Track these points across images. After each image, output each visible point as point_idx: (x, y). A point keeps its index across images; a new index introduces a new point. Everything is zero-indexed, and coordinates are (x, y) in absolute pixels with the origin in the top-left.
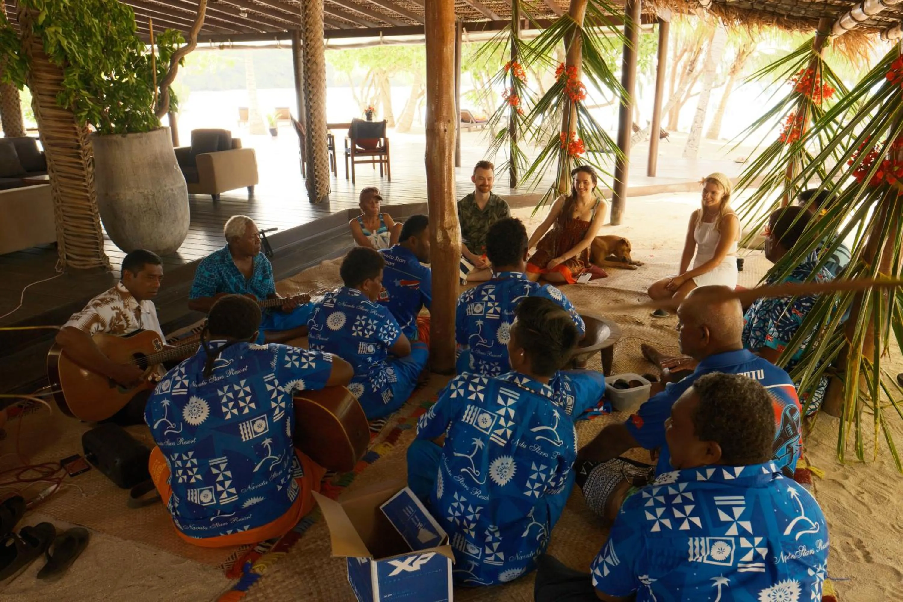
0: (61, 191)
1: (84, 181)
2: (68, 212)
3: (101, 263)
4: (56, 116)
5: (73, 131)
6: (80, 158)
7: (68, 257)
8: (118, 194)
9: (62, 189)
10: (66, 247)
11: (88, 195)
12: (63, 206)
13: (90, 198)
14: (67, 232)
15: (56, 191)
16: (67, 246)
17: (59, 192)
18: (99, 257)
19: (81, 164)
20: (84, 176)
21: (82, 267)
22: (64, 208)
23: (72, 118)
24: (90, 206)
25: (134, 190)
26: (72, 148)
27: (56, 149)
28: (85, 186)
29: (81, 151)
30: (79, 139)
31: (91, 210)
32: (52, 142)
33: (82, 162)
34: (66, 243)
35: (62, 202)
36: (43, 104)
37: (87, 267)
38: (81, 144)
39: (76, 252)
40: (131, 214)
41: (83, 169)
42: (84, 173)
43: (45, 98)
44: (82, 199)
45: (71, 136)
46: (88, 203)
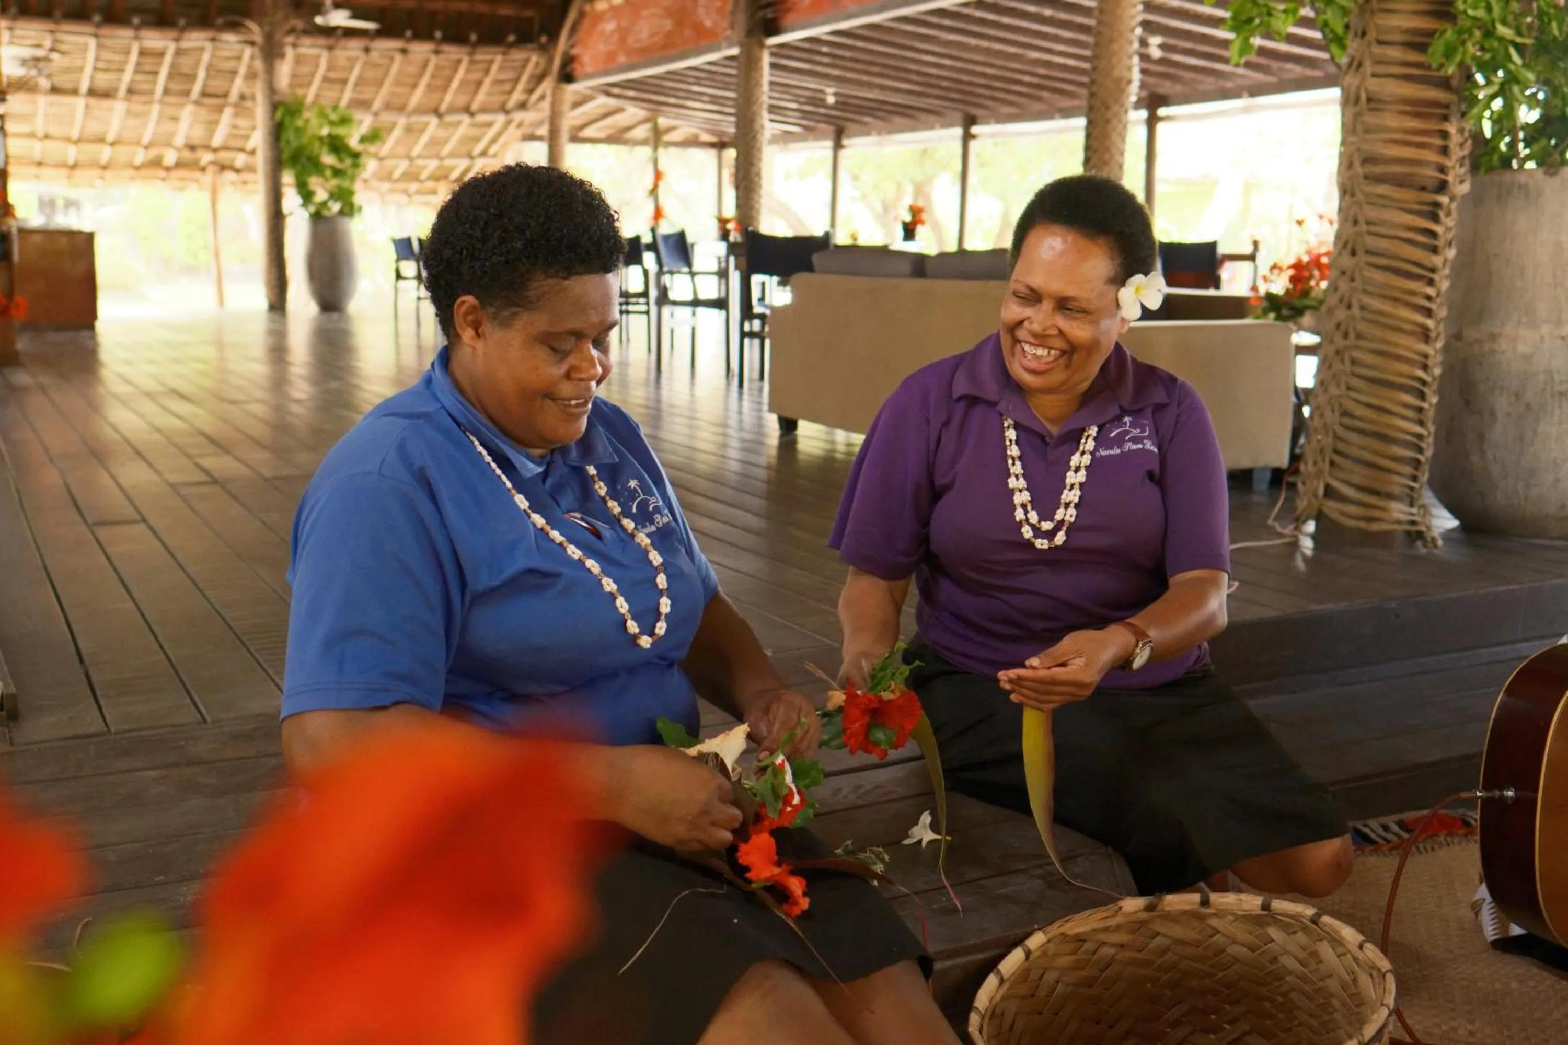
0: (1363, 308)
1: (1431, 282)
2: (1367, 366)
3: (1413, 523)
4: (1406, 101)
5: (1439, 142)
6: (1435, 218)
7: (1330, 492)
8: (1493, 337)
9: (1367, 300)
10: (1332, 463)
11: (1430, 323)
12: (1357, 347)
13: (1433, 335)
14: (1346, 421)
15: (1349, 307)
16: (1337, 458)
17: (1356, 310)
18: (1412, 505)
19: (1434, 235)
20: (1433, 270)
21: (1363, 525)
22: (1357, 354)
23: (1447, 106)
24: (1426, 356)
25: (1545, 329)
26: (1423, 189)
27: (1381, 189)
28: (1429, 298)
29: (1444, 200)
30: (1449, 163)
31: (1425, 368)
32: (1378, 170)
33: (1438, 229)
34: (1336, 451)
35: (1359, 336)
36: (1381, 69)
37: (1375, 527)
38: (1450, 178)
39: (1356, 479)
40: (1517, 396)
41: (1435, 250)
42: (1437, 260)
43: (1395, 53)
44: (1411, 334)
45: (1432, 157)
46: (1422, 347)
